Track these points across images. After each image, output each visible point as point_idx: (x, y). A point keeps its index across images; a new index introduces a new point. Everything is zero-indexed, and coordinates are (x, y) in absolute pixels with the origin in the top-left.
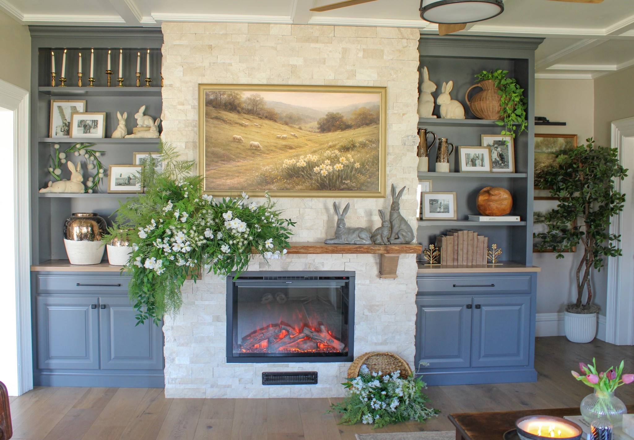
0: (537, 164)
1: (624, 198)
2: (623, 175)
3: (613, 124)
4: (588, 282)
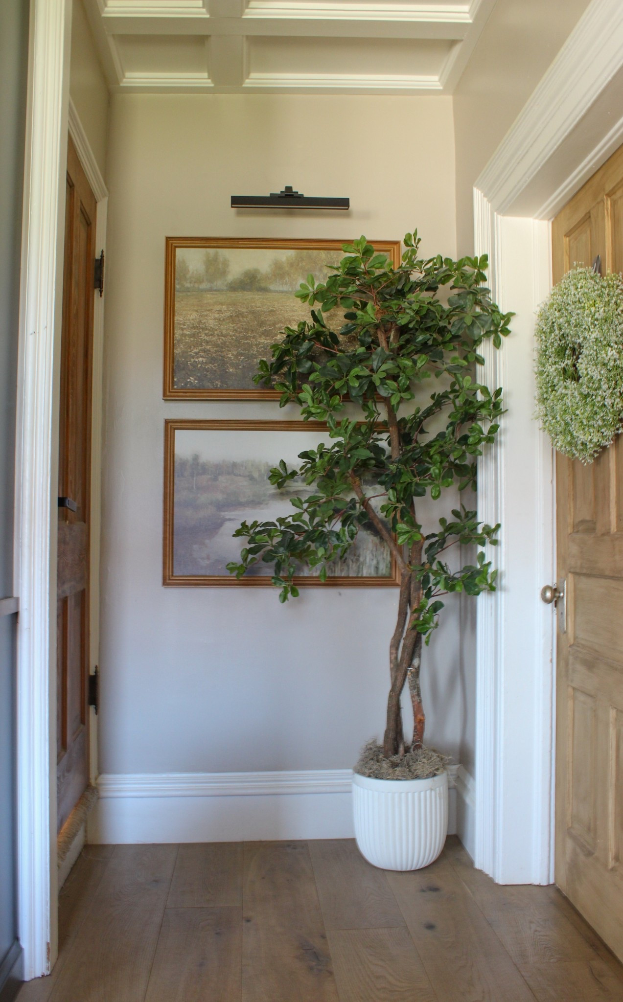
0: (277, 326)
1: (499, 401)
2: (499, 333)
3: (477, 188)
4: (413, 677)
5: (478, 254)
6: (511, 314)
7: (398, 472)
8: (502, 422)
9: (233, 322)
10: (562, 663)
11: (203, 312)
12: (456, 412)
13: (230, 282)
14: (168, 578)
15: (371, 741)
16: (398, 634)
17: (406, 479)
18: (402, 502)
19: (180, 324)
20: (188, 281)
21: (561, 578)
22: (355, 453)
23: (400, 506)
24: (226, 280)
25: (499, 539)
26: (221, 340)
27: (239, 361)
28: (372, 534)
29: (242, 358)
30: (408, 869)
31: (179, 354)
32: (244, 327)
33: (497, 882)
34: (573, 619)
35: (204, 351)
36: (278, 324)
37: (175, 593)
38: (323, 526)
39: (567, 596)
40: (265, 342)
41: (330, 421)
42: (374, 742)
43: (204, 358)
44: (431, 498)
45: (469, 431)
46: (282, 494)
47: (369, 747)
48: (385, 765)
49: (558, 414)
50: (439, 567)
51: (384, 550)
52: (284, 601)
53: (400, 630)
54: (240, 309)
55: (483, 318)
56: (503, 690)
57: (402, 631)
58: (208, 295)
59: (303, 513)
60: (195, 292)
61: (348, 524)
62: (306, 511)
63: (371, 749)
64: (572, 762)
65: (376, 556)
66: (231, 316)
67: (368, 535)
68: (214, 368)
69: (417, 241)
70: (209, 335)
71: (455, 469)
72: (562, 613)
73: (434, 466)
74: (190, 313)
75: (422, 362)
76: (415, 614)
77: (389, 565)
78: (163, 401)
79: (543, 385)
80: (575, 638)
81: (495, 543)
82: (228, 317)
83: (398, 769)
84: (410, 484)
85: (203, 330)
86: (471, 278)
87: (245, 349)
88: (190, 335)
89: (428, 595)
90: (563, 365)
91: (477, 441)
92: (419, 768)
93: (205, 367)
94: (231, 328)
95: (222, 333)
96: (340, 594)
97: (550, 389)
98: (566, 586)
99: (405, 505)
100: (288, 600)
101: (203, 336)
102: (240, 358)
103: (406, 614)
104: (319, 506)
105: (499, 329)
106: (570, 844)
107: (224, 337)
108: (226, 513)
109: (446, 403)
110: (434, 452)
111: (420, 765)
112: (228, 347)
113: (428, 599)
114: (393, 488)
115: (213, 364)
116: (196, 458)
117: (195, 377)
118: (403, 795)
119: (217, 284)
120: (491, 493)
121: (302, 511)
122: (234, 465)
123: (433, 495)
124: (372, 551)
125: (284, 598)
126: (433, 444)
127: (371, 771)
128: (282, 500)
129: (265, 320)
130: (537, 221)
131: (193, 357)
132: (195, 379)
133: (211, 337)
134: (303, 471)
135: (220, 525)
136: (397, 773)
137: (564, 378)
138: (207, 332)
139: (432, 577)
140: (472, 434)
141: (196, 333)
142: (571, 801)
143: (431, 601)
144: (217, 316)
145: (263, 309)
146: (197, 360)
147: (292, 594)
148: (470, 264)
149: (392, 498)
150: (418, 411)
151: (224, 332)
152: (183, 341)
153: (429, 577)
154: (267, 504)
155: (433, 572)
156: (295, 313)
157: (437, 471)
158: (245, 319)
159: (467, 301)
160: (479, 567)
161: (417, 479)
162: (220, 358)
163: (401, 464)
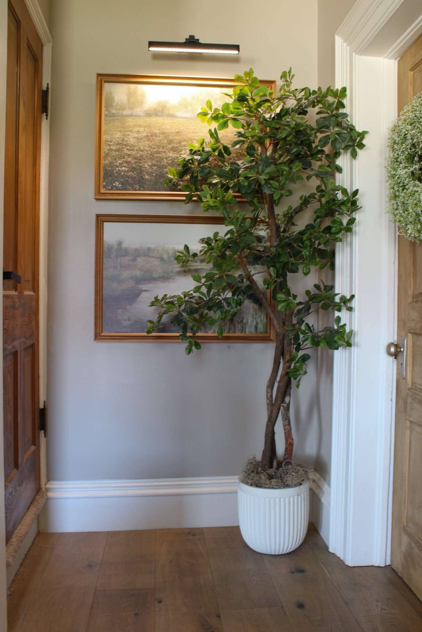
0: (183, 144)
1: (356, 200)
2: (356, 147)
3: (338, 36)
4: (285, 411)
5: (338, 86)
6: (365, 133)
7: (277, 254)
8: (357, 216)
9: (149, 140)
10: (401, 402)
11: (125, 132)
12: (321, 209)
13: (146, 110)
14: (98, 335)
15: (252, 457)
16: (273, 378)
17: (284, 259)
18: (281, 277)
19: (108, 141)
20: (114, 109)
21: (401, 337)
22: (243, 239)
23: (279, 280)
24: (143, 108)
25: (353, 306)
26: (139, 154)
27: (153, 170)
28: (253, 302)
29: (155, 168)
30: (280, 553)
31: (107, 164)
32: (157, 144)
33: (347, 564)
34: (411, 369)
35: (127, 162)
36: (183, 142)
37: (104, 346)
38: (220, 295)
39: (407, 352)
40: (173, 156)
41: (225, 213)
42: (254, 458)
43: (126, 167)
44: (303, 274)
45: (332, 223)
46: (185, 271)
47: (250, 462)
48: (263, 477)
49: (410, 207)
50: (307, 328)
51: (262, 314)
52: (189, 353)
53: (275, 375)
54: (154, 131)
55: (343, 135)
56: (354, 422)
57: (276, 376)
58: (130, 120)
59: (202, 286)
60: (119, 116)
61: (237, 294)
62: (204, 284)
63: (251, 463)
64: (408, 477)
65: (255, 319)
66: (147, 136)
67: (250, 302)
68: (134, 176)
69: (291, 77)
70: (130, 150)
71: (317, 253)
72: (402, 364)
73: (304, 250)
74: (115, 133)
75: (296, 168)
76: (287, 364)
77: (265, 325)
78: (95, 200)
79: (395, 186)
80: (413, 383)
81: (350, 309)
82: (145, 136)
83: (273, 480)
84: (288, 262)
85: (125, 146)
86: (332, 106)
87: (157, 161)
88: (116, 150)
89: (298, 349)
90: (412, 169)
91: (338, 230)
92: (289, 479)
93: (127, 175)
94: (147, 145)
95: (140, 149)
96: (229, 347)
97: (401, 189)
98: (405, 343)
99: (282, 280)
100: (193, 352)
101: (126, 151)
102: (154, 168)
103: (280, 363)
104: (214, 281)
105: (356, 144)
106: (405, 539)
107: (142, 151)
108: (143, 286)
109: (313, 202)
110: (307, 238)
111: (290, 477)
112: (144, 159)
113: (298, 352)
114: (274, 266)
115: (133, 172)
116: (120, 244)
117: (119, 182)
118: (277, 500)
119: (136, 111)
120: (347, 272)
121: (201, 284)
122: (149, 249)
123: (305, 271)
124: (253, 315)
125: (189, 351)
126: (305, 232)
127: (253, 481)
128: (185, 276)
129: (173, 139)
130: (386, 60)
131: (118, 167)
132: (120, 184)
133: (131, 151)
134: (202, 253)
135: (139, 295)
136: (273, 483)
137: (413, 179)
138: (128, 147)
139: (301, 336)
140: (334, 225)
141: (120, 148)
142: (406, 506)
143: (301, 353)
144: (136, 135)
145: (171, 131)
146: (121, 169)
147: (195, 347)
148: (332, 95)
149: (273, 274)
150: (290, 208)
151: (142, 148)
152: (110, 154)
153: (299, 335)
154: (174, 279)
155: (302, 331)
156: (196, 135)
157: (308, 253)
158: (157, 138)
159: (331, 122)
160: (336, 327)
161: (292, 260)
162: (139, 167)
163: (280, 247)
